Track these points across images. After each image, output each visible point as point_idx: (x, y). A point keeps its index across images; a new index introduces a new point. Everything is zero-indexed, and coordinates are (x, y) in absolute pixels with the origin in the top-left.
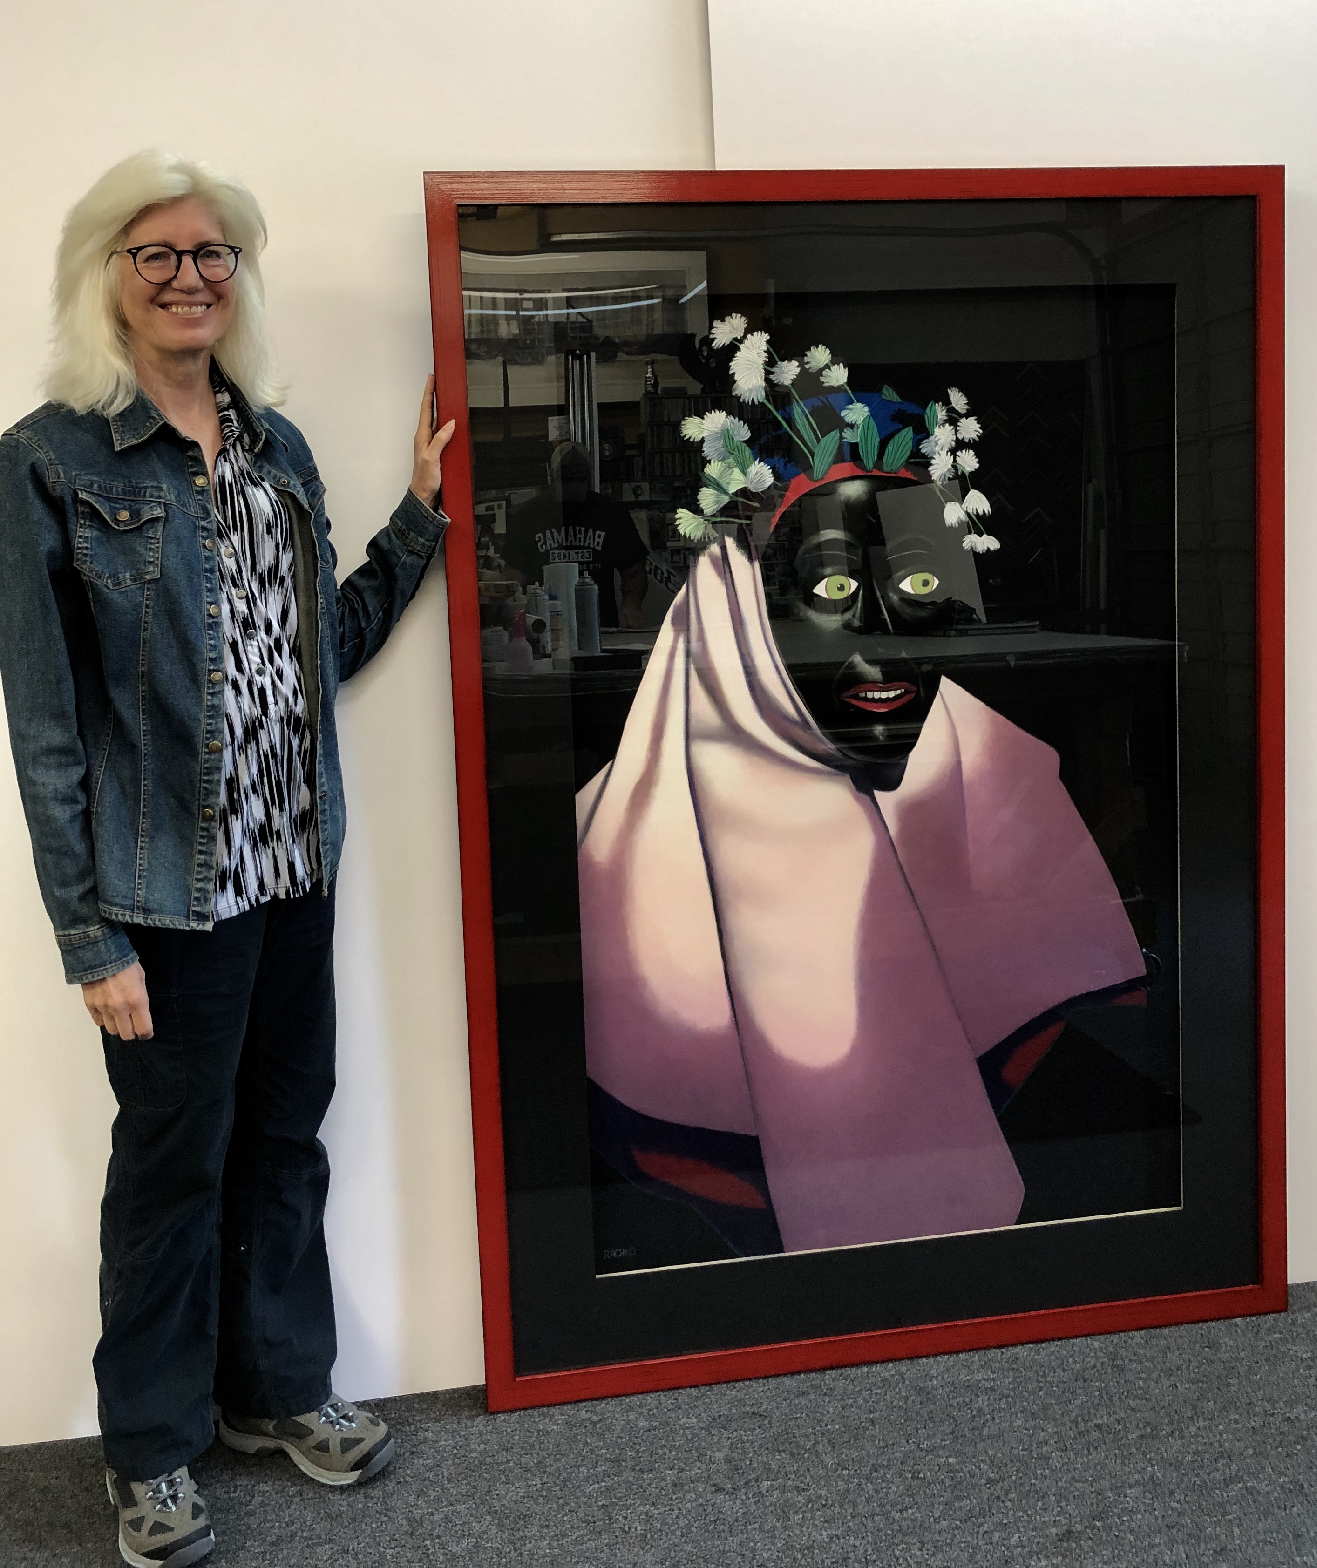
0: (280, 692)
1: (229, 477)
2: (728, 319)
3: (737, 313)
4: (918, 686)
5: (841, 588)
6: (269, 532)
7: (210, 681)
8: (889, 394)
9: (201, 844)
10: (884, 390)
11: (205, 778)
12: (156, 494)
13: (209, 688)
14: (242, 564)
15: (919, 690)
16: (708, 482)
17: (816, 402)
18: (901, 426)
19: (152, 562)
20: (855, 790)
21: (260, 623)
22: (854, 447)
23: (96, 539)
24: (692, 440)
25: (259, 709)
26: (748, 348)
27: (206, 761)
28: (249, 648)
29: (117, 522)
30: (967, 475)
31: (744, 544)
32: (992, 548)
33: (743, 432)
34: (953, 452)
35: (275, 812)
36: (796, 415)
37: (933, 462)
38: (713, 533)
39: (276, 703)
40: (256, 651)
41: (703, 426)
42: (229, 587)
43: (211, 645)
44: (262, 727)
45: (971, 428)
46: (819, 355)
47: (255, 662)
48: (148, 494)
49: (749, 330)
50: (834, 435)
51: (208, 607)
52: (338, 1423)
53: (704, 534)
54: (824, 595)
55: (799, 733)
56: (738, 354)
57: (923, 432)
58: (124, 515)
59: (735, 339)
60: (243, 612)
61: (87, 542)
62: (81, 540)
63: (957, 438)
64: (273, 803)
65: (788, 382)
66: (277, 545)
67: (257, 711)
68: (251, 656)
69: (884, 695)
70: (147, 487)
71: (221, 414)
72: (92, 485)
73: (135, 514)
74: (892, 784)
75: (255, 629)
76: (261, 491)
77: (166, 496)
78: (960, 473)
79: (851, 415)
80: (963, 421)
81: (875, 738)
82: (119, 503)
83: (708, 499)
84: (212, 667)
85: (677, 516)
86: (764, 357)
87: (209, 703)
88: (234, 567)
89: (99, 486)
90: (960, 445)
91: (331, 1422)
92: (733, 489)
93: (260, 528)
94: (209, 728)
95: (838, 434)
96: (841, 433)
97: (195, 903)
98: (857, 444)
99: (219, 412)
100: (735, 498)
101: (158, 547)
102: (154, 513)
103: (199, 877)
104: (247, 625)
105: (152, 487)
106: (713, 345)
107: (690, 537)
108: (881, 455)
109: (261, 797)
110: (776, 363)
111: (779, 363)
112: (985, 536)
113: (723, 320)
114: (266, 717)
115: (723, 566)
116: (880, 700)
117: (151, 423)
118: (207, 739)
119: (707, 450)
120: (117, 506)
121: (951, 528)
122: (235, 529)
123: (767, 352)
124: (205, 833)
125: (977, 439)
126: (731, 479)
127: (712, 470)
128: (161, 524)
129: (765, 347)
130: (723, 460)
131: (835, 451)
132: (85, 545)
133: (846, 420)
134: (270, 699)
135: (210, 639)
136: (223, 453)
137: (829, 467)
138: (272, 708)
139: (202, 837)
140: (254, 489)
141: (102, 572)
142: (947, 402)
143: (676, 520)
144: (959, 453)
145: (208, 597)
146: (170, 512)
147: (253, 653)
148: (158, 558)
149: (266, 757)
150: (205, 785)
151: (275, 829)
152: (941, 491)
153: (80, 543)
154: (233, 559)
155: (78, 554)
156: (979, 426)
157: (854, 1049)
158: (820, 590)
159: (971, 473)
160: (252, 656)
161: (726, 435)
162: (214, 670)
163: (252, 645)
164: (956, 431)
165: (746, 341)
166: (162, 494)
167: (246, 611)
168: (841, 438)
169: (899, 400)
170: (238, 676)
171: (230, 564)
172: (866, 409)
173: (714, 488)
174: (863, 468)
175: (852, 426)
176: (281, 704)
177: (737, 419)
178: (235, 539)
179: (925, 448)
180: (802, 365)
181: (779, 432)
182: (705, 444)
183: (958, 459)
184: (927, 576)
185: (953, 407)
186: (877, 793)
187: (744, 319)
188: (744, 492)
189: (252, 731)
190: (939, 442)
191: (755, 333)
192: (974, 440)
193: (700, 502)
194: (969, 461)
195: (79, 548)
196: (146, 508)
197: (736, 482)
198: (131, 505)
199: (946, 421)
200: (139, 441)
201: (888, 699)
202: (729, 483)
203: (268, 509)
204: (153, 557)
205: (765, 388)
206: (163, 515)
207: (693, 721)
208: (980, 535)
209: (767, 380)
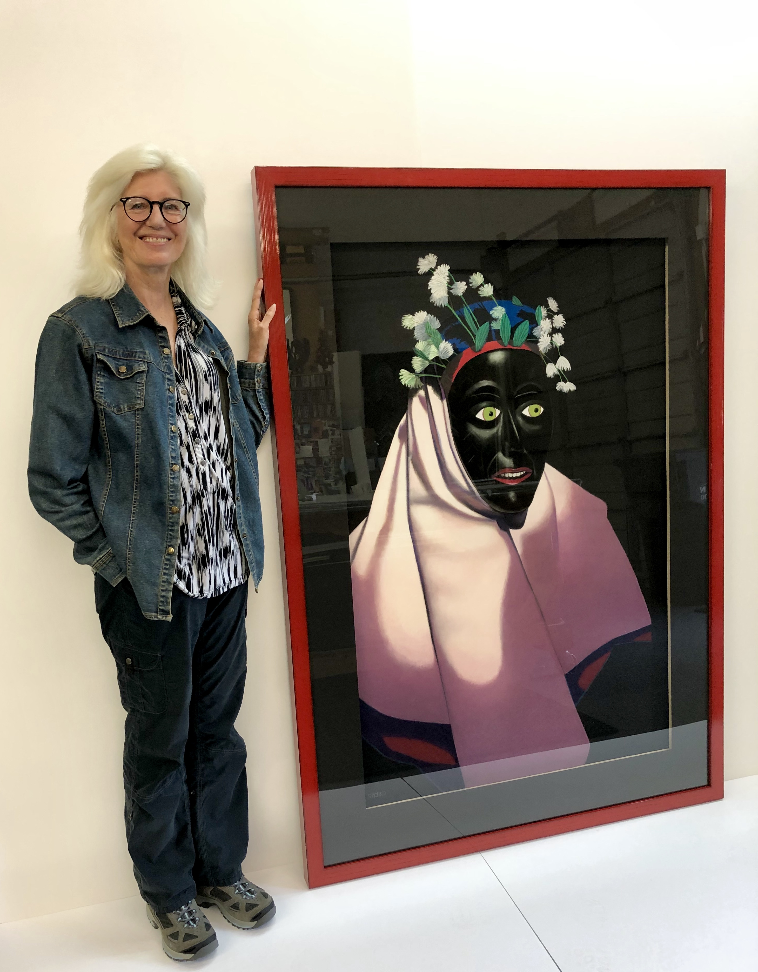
0: (214, 476)
1: (183, 347)
2: (427, 257)
3: (432, 253)
4: (533, 470)
5: (491, 414)
6: (206, 379)
7: (172, 470)
8: (516, 301)
9: (165, 569)
10: (513, 299)
11: (170, 528)
12: (142, 356)
13: (171, 474)
14: (191, 398)
15: (533, 472)
16: (417, 353)
17: (476, 306)
18: (523, 320)
19: (140, 398)
20: (499, 528)
21: (202, 434)
22: (497, 332)
23: (106, 383)
24: (408, 328)
25: (202, 486)
26: (438, 274)
27: (170, 518)
28: (197, 449)
29: (120, 373)
30: (558, 347)
31: (437, 390)
32: (572, 390)
33: (436, 324)
34: (551, 335)
35: (211, 547)
36: (465, 314)
37: (540, 340)
38: (421, 384)
39: (211, 483)
40: (201, 451)
41: (414, 321)
42: (184, 412)
43: (172, 449)
44: (203, 496)
45: (560, 321)
46: (477, 278)
47: (200, 458)
48: (137, 356)
49: (439, 264)
50: (486, 324)
51: (171, 426)
52: (245, 894)
53: (415, 384)
54: (482, 419)
55: (469, 498)
56: (433, 277)
57: (534, 323)
58: (123, 369)
59: (431, 269)
60: (192, 427)
61: (101, 385)
62: (98, 384)
63: (553, 326)
64: (210, 542)
65: (460, 294)
66: (211, 388)
67: (201, 486)
68: (197, 454)
69: (514, 475)
70: (137, 352)
71: (176, 309)
72: (104, 350)
73: (130, 368)
74: (519, 525)
75: (200, 438)
76: (199, 355)
77: (148, 358)
78: (554, 347)
79: (495, 313)
80: (556, 316)
81: (509, 499)
82: (121, 362)
83: (418, 364)
84: (173, 462)
85: (400, 374)
86: (447, 280)
87: (171, 484)
88: (187, 401)
89: (109, 351)
90: (554, 331)
91: (241, 893)
92: (431, 357)
93: (201, 377)
94: (171, 498)
95: (489, 325)
96: (490, 324)
97: (161, 604)
98: (499, 330)
99: (175, 308)
100: (433, 363)
101: (143, 389)
102: (141, 368)
103: (163, 589)
104: (195, 435)
105: (140, 352)
106: (419, 272)
107: (408, 386)
108: (512, 337)
109: (203, 539)
110: (454, 283)
111: (455, 283)
112: (568, 383)
113: (424, 258)
114: (206, 490)
115: (426, 403)
116: (512, 478)
117: (140, 314)
118: (171, 505)
119: (416, 334)
120: (119, 363)
121: (550, 378)
122: (187, 377)
123: (449, 276)
124: (168, 562)
125: (563, 327)
126: (430, 352)
127: (420, 346)
128: (145, 375)
129: (447, 273)
130: (425, 340)
131: (487, 334)
132: (101, 387)
133: (493, 316)
134: (208, 480)
135: (172, 445)
136: (179, 332)
137: (484, 344)
138: (209, 485)
139: (166, 564)
140: (195, 354)
141: (111, 404)
142: (547, 306)
143: (399, 376)
144: (554, 335)
145: (170, 420)
146: (150, 367)
147: (199, 452)
148: (143, 395)
149: (206, 514)
150: (170, 533)
151: (210, 558)
152: (544, 357)
153: (98, 385)
154: (186, 395)
155: (97, 392)
156: (564, 319)
157: (501, 674)
158: (480, 416)
159: (561, 347)
160: (199, 453)
161: (426, 325)
162: (174, 464)
163: (198, 448)
164: (552, 323)
165: (437, 270)
166: (146, 356)
167: (195, 427)
168: (490, 327)
169: (522, 305)
170: (190, 466)
171: (184, 398)
172: (504, 310)
173: (422, 357)
174: (502, 344)
175: (496, 320)
176: (214, 483)
177: (433, 316)
178: (187, 383)
179: (536, 332)
180: (468, 284)
181: (456, 323)
182: (415, 331)
183: (553, 339)
184: (537, 406)
185: (550, 309)
186: (511, 531)
187: (435, 257)
188: (437, 359)
189: (198, 498)
190: (543, 329)
191: (442, 265)
192: (562, 328)
193: (414, 365)
194: (559, 340)
195: (97, 389)
196: (136, 365)
197: (433, 353)
198: (127, 363)
199: (547, 317)
200: (133, 324)
201: (517, 477)
202: (429, 354)
203: (204, 366)
204: (140, 394)
205: (448, 297)
206: (146, 369)
207: (411, 494)
208: (566, 382)
209: (449, 293)
